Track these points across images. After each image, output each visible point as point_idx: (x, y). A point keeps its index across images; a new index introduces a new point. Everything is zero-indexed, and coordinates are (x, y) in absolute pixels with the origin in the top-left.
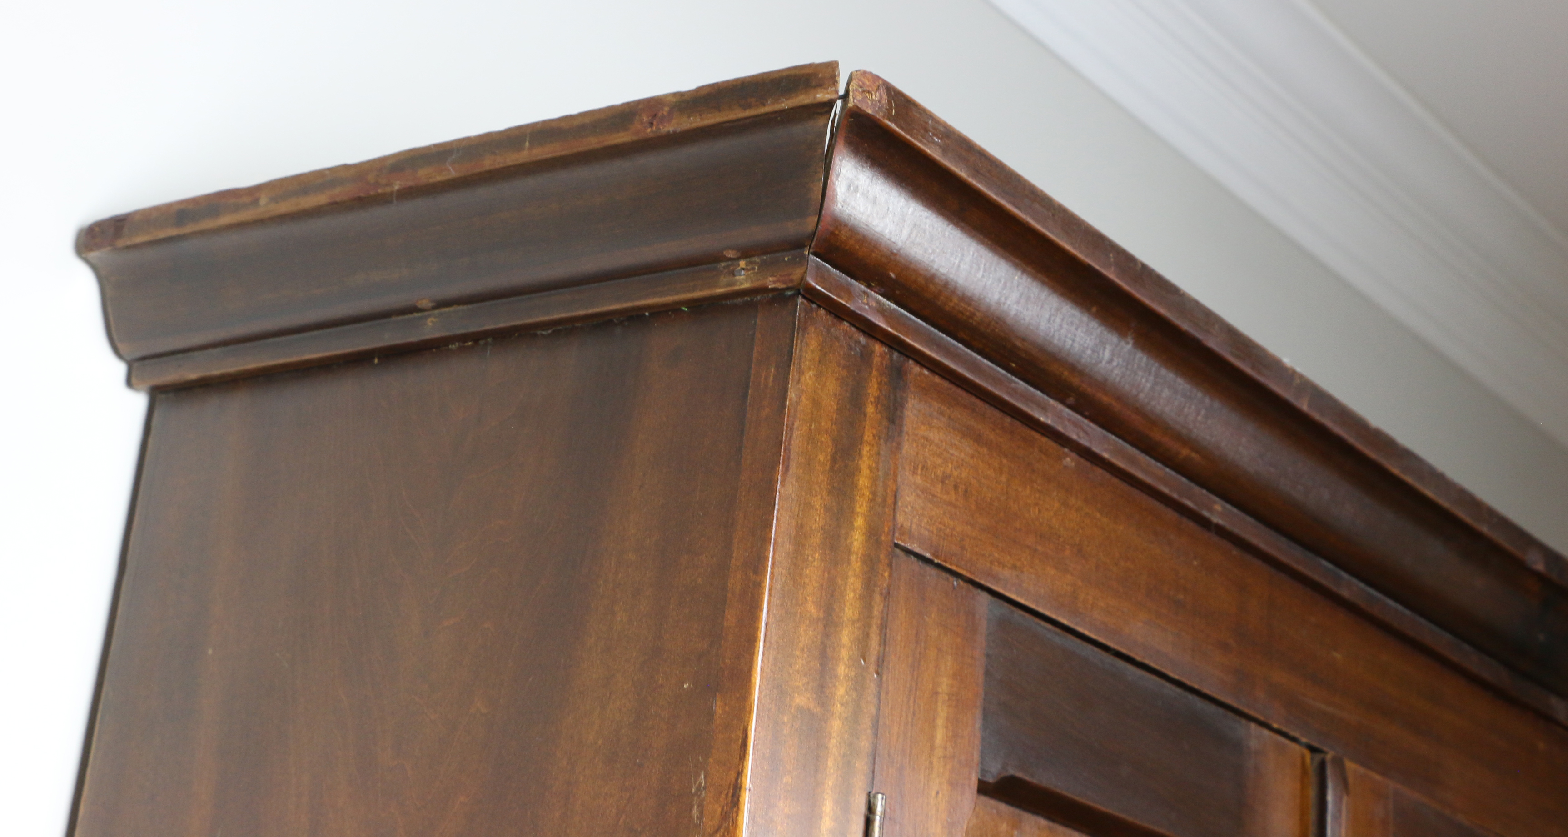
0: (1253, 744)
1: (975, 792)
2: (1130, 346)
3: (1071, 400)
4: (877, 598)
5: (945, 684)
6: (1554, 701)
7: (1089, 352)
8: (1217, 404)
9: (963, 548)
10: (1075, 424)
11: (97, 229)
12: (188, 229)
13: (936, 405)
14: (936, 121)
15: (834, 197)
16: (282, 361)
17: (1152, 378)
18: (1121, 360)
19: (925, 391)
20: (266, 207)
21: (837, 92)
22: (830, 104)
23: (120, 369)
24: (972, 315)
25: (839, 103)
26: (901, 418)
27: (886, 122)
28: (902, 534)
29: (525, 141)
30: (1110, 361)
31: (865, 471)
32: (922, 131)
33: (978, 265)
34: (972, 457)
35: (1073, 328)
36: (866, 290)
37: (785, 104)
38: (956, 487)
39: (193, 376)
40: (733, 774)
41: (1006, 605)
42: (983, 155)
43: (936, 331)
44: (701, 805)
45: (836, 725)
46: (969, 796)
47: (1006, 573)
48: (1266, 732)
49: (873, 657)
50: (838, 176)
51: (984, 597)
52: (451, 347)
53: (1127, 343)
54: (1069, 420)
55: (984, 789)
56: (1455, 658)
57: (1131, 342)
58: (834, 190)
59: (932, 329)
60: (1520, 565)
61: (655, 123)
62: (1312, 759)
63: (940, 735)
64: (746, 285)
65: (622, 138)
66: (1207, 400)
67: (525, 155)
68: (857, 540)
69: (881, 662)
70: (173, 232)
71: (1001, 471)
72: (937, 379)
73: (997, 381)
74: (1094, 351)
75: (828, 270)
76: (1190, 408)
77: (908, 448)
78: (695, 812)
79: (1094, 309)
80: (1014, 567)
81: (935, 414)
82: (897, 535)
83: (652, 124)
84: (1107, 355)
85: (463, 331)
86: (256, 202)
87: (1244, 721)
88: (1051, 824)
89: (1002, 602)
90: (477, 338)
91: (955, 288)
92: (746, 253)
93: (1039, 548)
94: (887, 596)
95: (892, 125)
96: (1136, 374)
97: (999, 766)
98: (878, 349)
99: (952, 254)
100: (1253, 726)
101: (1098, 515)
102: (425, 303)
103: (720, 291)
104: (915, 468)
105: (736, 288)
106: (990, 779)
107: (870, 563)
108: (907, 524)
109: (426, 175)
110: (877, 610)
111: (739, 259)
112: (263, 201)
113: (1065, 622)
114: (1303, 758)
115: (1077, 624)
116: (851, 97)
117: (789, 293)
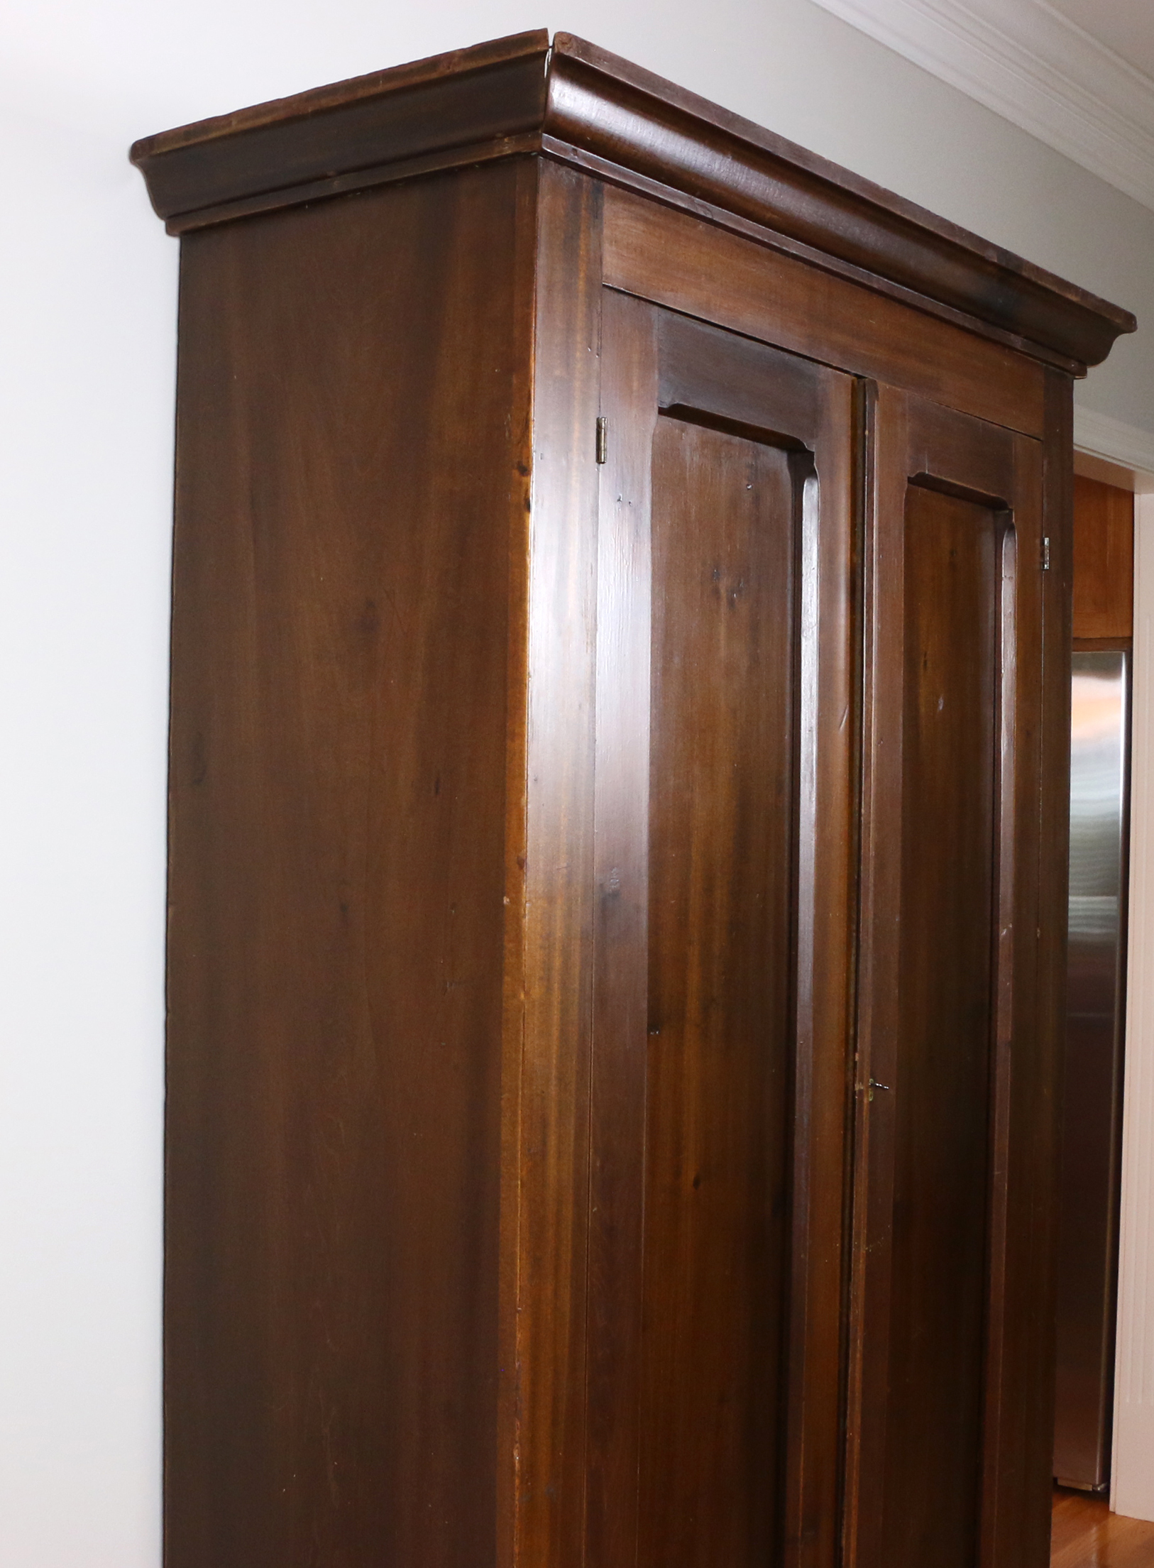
0: (822, 376)
1: (657, 413)
2: (730, 160)
3: (698, 193)
4: (595, 315)
5: (636, 357)
6: (1012, 336)
7: (706, 166)
8: (785, 186)
9: (642, 283)
10: (702, 206)
11: (138, 146)
12: (191, 142)
13: (621, 205)
14: (606, 52)
15: (552, 101)
16: (253, 212)
17: (745, 176)
18: (725, 168)
19: (614, 197)
20: (236, 126)
21: (548, 45)
22: (545, 52)
23: (161, 225)
24: (636, 154)
25: (550, 50)
26: (602, 214)
27: (576, 58)
28: (607, 278)
29: (379, 81)
30: (719, 169)
31: (583, 247)
32: (597, 60)
33: (637, 127)
34: (644, 232)
35: (695, 154)
36: (575, 148)
37: (521, 53)
38: (635, 250)
39: (203, 224)
40: (524, 414)
41: (670, 312)
42: (633, 66)
43: (617, 165)
44: (509, 431)
45: (577, 384)
46: (653, 417)
47: (669, 294)
48: (829, 370)
49: (595, 346)
50: (553, 89)
51: (656, 308)
52: (349, 196)
53: (729, 158)
54: (699, 205)
55: (662, 412)
56: (946, 316)
57: (731, 157)
58: (552, 97)
59: (614, 164)
60: (983, 260)
61: (451, 67)
62: (858, 382)
63: (635, 385)
64: (509, 152)
65: (434, 75)
66: (780, 184)
67: (381, 88)
68: (581, 285)
69: (600, 348)
70: (184, 144)
71: (661, 237)
72: (620, 190)
73: (655, 188)
74: (709, 165)
75: (553, 140)
76: (769, 190)
77: (606, 232)
78: (507, 434)
79: (707, 141)
80: (672, 290)
81: (621, 210)
82: (604, 279)
83: (449, 68)
84: (717, 166)
85: (355, 187)
86: (230, 124)
87: (815, 364)
88: (704, 429)
89: (665, 310)
90: (362, 190)
91: (625, 140)
92: (508, 133)
93: (686, 278)
94: (600, 314)
95: (581, 59)
96: (735, 175)
97: (670, 400)
98: (585, 177)
99: (621, 123)
100: (821, 366)
101: (720, 255)
102: (331, 173)
103: (495, 155)
104: (611, 242)
105: (504, 153)
106: (665, 406)
107: (589, 295)
108: (609, 274)
109: (325, 102)
110: (595, 322)
111: (505, 137)
112: (234, 123)
113: (704, 318)
114: (853, 381)
115: (711, 318)
116: (556, 47)
117: (534, 154)
